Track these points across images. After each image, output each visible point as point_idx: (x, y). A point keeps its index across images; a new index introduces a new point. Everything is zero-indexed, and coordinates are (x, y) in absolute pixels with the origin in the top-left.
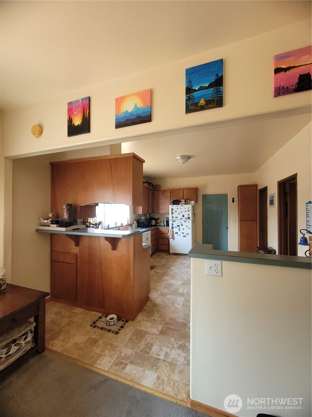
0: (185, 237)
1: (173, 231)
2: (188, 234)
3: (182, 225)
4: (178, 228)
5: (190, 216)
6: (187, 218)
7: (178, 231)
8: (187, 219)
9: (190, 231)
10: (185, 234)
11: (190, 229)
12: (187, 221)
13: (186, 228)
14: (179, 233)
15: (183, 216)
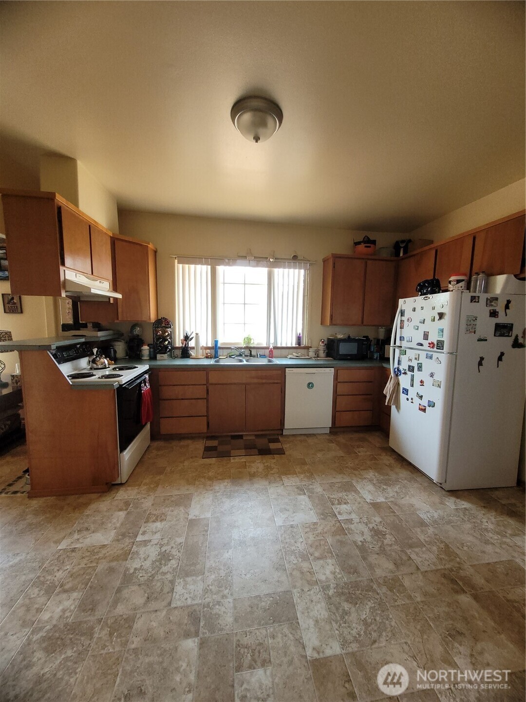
0: (424, 410)
1: (398, 384)
2: (432, 404)
3: (420, 368)
4: (409, 373)
5: (446, 338)
6: (436, 343)
7: (408, 387)
8: (435, 349)
9: (438, 395)
10: (424, 402)
11: (439, 386)
12: (435, 355)
13: (428, 381)
14: (412, 393)
15: (426, 336)
